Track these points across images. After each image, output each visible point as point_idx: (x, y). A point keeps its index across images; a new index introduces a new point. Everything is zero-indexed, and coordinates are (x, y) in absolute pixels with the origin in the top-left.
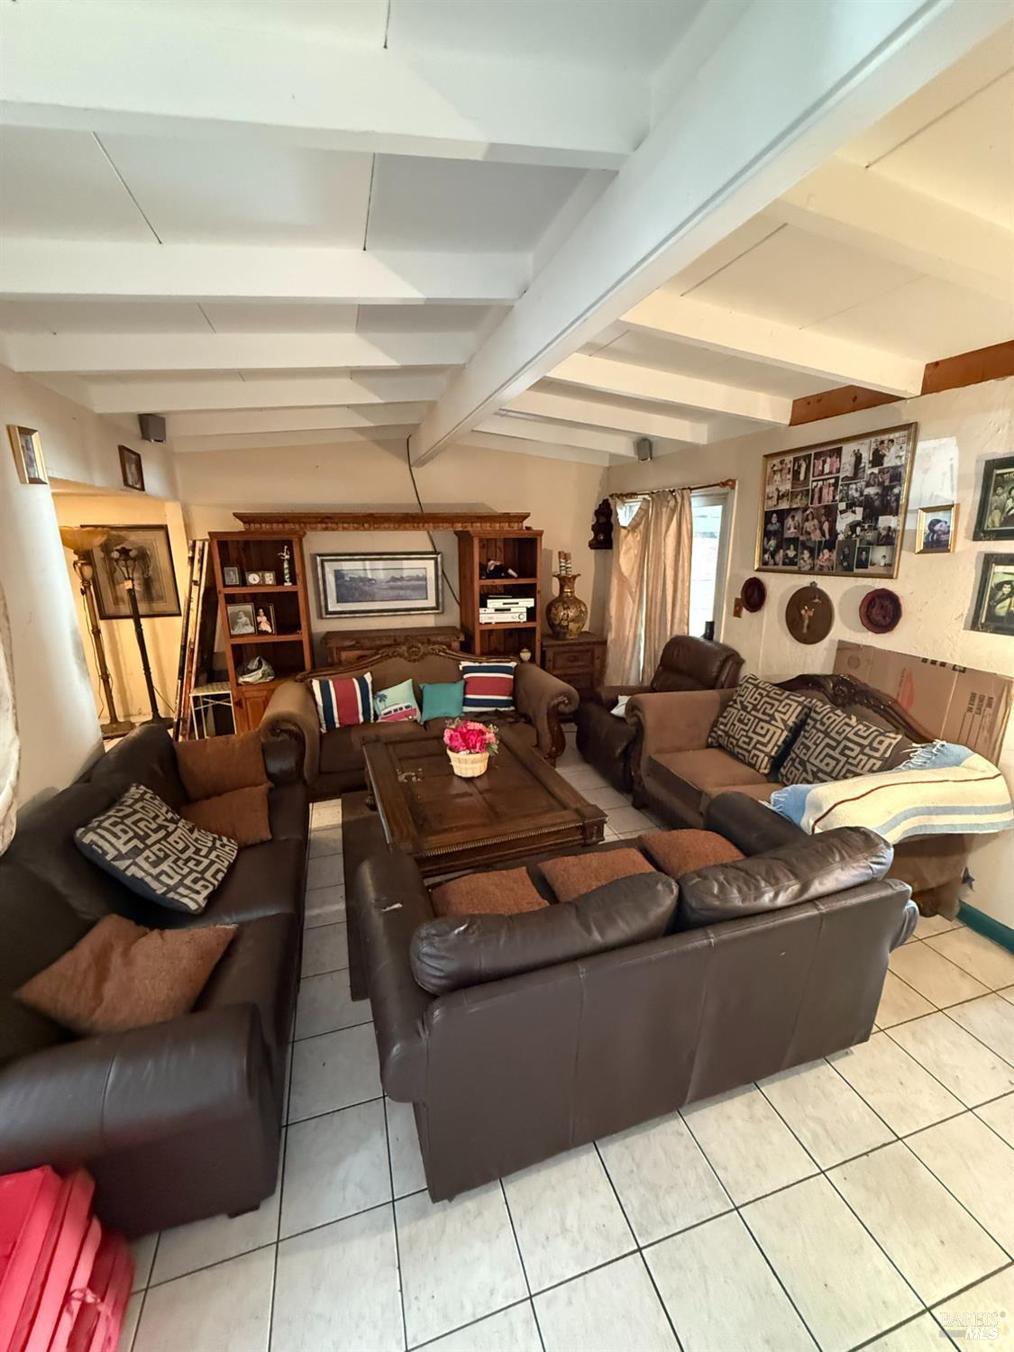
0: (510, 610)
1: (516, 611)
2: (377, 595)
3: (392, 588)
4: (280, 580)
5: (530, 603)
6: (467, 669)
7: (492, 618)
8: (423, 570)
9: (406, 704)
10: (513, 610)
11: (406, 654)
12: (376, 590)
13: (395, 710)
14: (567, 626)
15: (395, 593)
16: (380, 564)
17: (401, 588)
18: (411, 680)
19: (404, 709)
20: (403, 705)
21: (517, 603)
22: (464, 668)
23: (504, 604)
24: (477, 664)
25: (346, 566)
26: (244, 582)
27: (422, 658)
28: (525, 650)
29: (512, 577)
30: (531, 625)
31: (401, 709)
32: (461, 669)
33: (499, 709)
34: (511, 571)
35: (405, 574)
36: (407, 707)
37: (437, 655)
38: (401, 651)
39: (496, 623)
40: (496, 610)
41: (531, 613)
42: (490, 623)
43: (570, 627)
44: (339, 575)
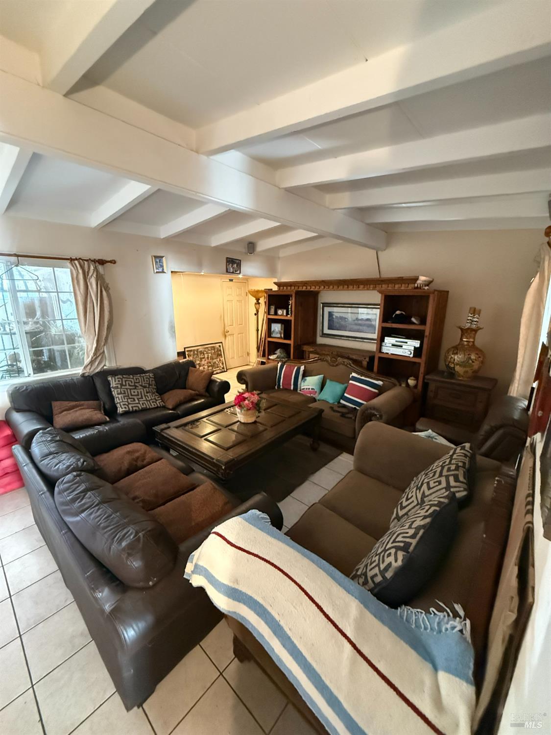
0: (402, 346)
1: (406, 348)
2: (347, 328)
3: (356, 324)
4: (287, 314)
5: (417, 343)
6: (354, 379)
7: (388, 350)
8: (375, 315)
9: (313, 387)
10: (404, 347)
11: (330, 361)
12: (347, 325)
13: (307, 389)
14: (454, 368)
15: (358, 327)
16: (349, 310)
17: (360, 325)
18: (323, 375)
19: (310, 390)
20: (311, 387)
21: (406, 343)
22: (352, 376)
23: (396, 341)
24: (359, 377)
25: (335, 310)
26: (276, 314)
27: (337, 365)
28: (412, 378)
29: (414, 323)
30: (417, 360)
31: (309, 389)
32: (351, 377)
33: (356, 407)
34: (413, 320)
35: (360, 317)
36: (312, 389)
37: (346, 366)
38: (327, 359)
39: (392, 354)
40: (393, 345)
41: (417, 352)
42: (388, 353)
43: (456, 368)
44: (330, 314)
